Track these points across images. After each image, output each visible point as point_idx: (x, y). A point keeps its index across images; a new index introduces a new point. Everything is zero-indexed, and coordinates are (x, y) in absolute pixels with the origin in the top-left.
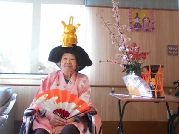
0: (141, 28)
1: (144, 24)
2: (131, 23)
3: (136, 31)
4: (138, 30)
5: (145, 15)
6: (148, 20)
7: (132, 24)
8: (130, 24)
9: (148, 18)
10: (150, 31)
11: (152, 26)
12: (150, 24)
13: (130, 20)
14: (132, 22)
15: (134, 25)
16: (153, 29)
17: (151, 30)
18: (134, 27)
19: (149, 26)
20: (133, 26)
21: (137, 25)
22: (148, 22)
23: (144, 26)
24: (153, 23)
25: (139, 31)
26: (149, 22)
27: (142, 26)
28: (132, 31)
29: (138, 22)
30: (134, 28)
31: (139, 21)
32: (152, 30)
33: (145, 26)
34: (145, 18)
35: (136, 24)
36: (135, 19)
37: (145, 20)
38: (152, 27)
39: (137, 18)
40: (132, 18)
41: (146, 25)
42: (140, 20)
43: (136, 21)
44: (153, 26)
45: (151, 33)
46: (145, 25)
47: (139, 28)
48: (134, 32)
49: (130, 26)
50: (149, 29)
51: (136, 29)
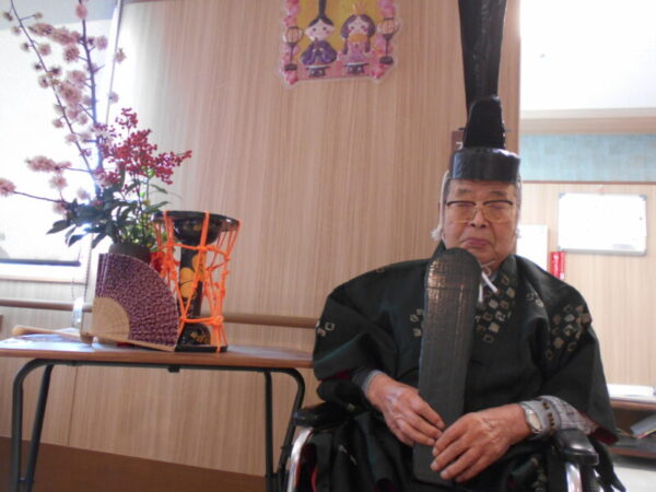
0: (334, 65)
1: (346, 45)
2: (292, 45)
3: (311, 76)
4: (317, 74)
5: (354, 7)
6: (366, 25)
7: (295, 49)
8: (288, 51)
9: (366, 18)
10: (373, 74)
11: (381, 51)
12: (377, 42)
13: (287, 35)
14: (299, 39)
15: (304, 54)
16: (387, 62)
17: (378, 70)
18: (305, 62)
19: (368, 50)
20: (299, 60)
21: (314, 51)
22: (365, 33)
23: (345, 52)
24: (388, 37)
25: (324, 74)
26: (371, 31)
27: (339, 52)
28: (296, 80)
29: (320, 38)
30: (304, 66)
31: (328, 32)
32: (382, 67)
33: (349, 52)
34: (352, 19)
35: (312, 47)
36: (310, 29)
37: (350, 26)
38: (380, 56)
39: (320, 22)
40: (300, 26)
41: (357, 46)
42: (329, 27)
43: (315, 34)
44: (384, 48)
45: (375, 81)
46: (349, 47)
47: (323, 62)
48: (304, 82)
49: (288, 58)
50: (367, 64)
51: (312, 67)
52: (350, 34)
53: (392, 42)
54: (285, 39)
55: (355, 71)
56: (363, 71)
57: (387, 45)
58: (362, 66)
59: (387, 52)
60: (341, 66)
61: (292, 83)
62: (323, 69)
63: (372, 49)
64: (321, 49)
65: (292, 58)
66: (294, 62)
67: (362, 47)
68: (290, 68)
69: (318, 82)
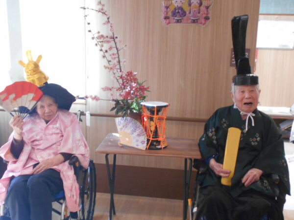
0: (185, 18)
2: (167, 8)
3: (176, 22)
4: (178, 21)
7: (168, 9)
8: (165, 10)
10: (201, 23)
11: (204, 14)
12: (202, 8)
13: (164, 3)
14: (170, 5)
15: (172, 12)
16: (207, 18)
17: (203, 21)
18: (173, 16)
19: (199, 13)
20: (170, 14)
21: (177, 11)
22: (198, 5)
23: (190, 13)
24: (207, 8)
25: (181, 22)
26: (201, 5)
27: (187, 13)
28: (169, 23)
29: (179, 5)
30: (173, 18)
31: (182, 3)
32: (205, 21)
33: (191, 13)
35: (175, 9)
38: (204, 16)
41: (195, 11)
44: (206, 12)
45: (202, 26)
46: (192, 11)
47: (181, 17)
48: (172, 24)
49: (165, 13)
50: (199, 19)
51: (176, 18)
52: (192, 5)
53: (209, 9)
54: (163, 4)
55: (194, 21)
56: (197, 22)
57: (207, 11)
58: (197, 20)
59: (207, 14)
60: (188, 19)
61: (168, 24)
62: (180, 20)
63: (201, 13)
64: (180, 11)
65: (167, 14)
66: (168, 15)
67: (197, 11)
68: (166, 18)
69: (179, 24)
